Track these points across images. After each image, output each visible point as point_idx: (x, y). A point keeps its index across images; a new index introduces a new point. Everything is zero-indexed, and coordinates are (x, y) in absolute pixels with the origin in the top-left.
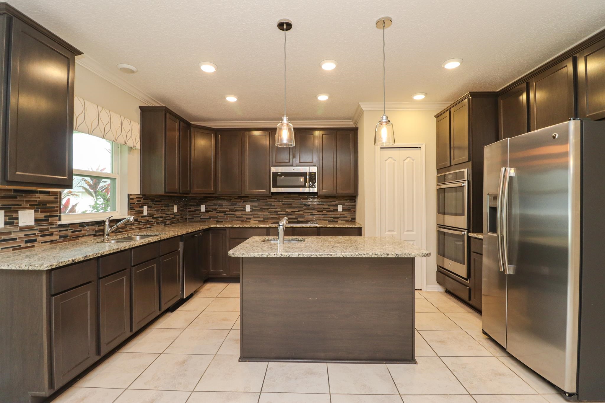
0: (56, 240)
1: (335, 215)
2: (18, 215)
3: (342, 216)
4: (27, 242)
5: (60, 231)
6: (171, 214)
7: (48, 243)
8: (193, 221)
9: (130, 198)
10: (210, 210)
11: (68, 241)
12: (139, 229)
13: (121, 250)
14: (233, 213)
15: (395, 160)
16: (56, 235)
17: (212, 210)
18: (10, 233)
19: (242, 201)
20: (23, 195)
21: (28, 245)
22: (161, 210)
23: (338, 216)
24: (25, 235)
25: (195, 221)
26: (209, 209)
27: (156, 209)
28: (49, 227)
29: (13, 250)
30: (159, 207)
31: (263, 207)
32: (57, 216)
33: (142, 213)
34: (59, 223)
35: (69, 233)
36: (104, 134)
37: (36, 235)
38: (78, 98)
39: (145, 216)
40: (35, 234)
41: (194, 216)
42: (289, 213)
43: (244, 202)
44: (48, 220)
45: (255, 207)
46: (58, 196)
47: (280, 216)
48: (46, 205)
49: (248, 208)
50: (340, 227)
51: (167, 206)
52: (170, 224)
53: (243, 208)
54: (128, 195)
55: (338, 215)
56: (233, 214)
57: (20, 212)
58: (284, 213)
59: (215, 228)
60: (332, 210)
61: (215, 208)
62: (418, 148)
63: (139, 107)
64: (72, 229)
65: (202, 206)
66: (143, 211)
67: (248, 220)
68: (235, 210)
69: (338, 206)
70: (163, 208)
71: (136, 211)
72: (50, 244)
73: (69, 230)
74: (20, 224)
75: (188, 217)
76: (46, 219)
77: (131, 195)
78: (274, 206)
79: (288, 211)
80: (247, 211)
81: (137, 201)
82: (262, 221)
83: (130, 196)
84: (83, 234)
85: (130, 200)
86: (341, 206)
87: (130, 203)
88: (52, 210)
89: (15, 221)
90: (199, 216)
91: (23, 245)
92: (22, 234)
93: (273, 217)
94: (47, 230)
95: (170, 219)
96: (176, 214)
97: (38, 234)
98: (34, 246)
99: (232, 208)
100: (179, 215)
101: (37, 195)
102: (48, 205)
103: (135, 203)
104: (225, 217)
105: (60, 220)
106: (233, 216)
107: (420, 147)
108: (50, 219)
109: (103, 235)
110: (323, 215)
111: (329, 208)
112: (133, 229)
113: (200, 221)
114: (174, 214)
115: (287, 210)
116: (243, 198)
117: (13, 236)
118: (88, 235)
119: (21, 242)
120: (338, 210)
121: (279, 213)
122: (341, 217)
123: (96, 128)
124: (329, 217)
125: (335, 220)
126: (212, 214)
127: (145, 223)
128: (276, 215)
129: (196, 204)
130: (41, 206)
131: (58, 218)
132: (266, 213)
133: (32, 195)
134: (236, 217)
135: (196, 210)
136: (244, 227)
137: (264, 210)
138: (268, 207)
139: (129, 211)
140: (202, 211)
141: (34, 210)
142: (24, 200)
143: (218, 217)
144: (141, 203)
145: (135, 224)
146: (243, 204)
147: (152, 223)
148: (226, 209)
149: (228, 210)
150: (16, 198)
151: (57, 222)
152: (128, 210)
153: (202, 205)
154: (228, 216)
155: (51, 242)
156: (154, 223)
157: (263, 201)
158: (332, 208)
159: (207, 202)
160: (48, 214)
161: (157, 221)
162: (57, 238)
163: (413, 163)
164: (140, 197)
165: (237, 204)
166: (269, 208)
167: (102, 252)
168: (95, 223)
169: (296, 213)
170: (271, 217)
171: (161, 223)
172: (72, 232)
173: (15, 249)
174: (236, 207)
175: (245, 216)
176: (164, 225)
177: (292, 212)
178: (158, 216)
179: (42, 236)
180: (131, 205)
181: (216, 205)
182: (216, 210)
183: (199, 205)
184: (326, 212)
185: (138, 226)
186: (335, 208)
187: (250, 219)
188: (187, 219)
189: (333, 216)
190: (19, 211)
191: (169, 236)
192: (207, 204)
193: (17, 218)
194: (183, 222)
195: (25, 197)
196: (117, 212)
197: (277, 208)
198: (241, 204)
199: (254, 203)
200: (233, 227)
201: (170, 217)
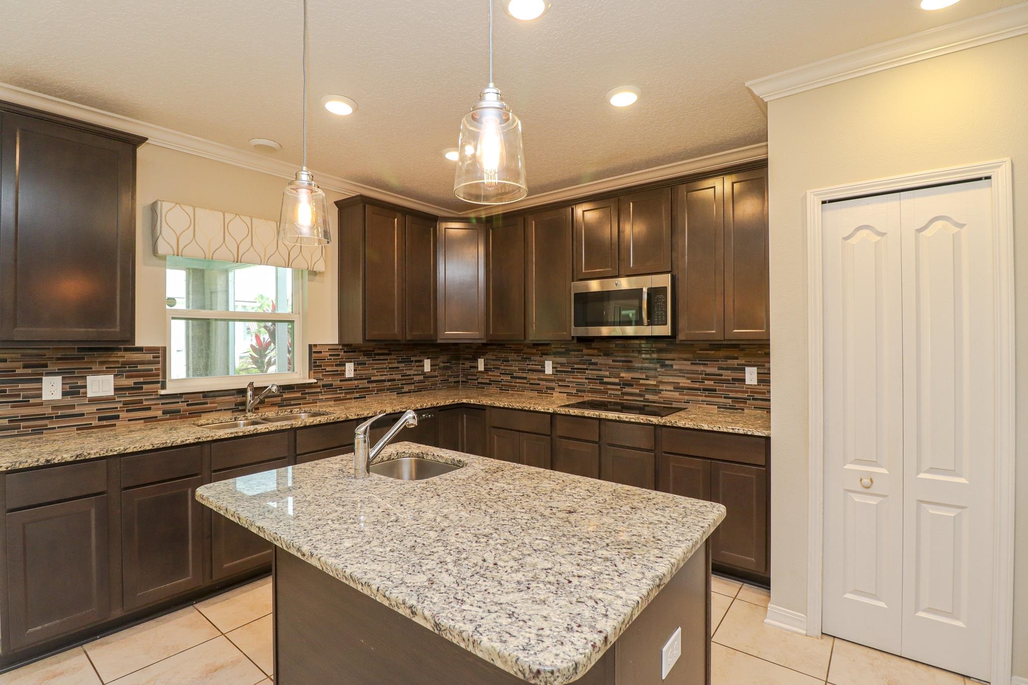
0: (157, 417)
1: (736, 392)
2: (86, 382)
3: (756, 396)
4: (100, 419)
5: (162, 404)
6: (414, 375)
7: (142, 421)
8: (468, 386)
9: (313, 350)
10: (491, 369)
11: (179, 419)
12: (335, 401)
13: (173, 445)
14: (524, 375)
15: (882, 234)
16: (159, 409)
17: (494, 368)
18: (73, 407)
19: (540, 352)
20: (94, 355)
21: (105, 423)
22: (390, 368)
23: (746, 396)
24: (97, 410)
25: (470, 386)
26: (488, 366)
27: (376, 366)
28: (144, 398)
29: (78, 429)
30: (385, 364)
31: (576, 366)
32: (158, 382)
33: (344, 374)
34: (163, 392)
35: (182, 406)
36: (238, 255)
37: (119, 409)
38: (182, 206)
39: (350, 379)
40: (117, 408)
41: (469, 377)
42: (626, 380)
43: (543, 354)
44: (141, 388)
45: (562, 365)
46: (159, 353)
47: (609, 386)
48: (137, 367)
49: (549, 368)
50: (711, 429)
51: (407, 361)
52: (413, 392)
53: (540, 367)
54: (310, 346)
55: (747, 392)
56: (525, 378)
57: (90, 379)
58: (617, 380)
59: (468, 404)
60: (729, 380)
61: (497, 365)
62: (980, 179)
63: (335, 202)
64: (188, 401)
65: (479, 360)
66: (345, 371)
67: (549, 391)
68: (528, 370)
69: (744, 370)
70: (396, 365)
71: (326, 372)
72: (145, 422)
73: (182, 402)
74: (90, 394)
75: (461, 379)
76: (137, 387)
77: (315, 345)
78: (595, 364)
79: (623, 377)
80: (546, 373)
81: (330, 355)
82: (574, 396)
83: (313, 348)
84: (210, 408)
85: (314, 355)
86: (755, 369)
87: (314, 360)
88: (147, 374)
89: (82, 390)
90: (475, 378)
91: (95, 423)
92: (93, 408)
93: (594, 387)
94: (141, 402)
95: (414, 383)
96: (427, 375)
97: (120, 407)
98: (115, 424)
99: (524, 365)
100: (437, 377)
101: (120, 354)
102: (140, 367)
103: (325, 359)
104: (512, 382)
105: (164, 387)
106: (525, 381)
107: (988, 178)
108: (144, 386)
109: (244, 410)
110: (705, 390)
111: (721, 375)
112: (321, 400)
113: (477, 388)
114: (424, 373)
115: (622, 375)
116: (540, 348)
117: (77, 410)
118: (221, 410)
119: (93, 418)
120: (744, 380)
121: (606, 380)
122: (754, 399)
123: (219, 248)
124: (721, 397)
125: (737, 405)
126: (494, 375)
127: (350, 391)
128: (601, 383)
129: (471, 356)
130: (127, 369)
131: (159, 385)
132: (581, 378)
133: (112, 354)
134: (530, 384)
135: (471, 367)
136: (511, 407)
137: (577, 372)
138: (585, 367)
139: (312, 372)
140: (479, 369)
141: (114, 375)
142: (96, 362)
143: (501, 382)
144: (339, 359)
145: (325, 392)
146: (541, 358)
147: (366, 390)
148: (513, 368)
149: (517, 368)
150: (83, 358)
151: (159, 391)
152: (310, 369)
153: (480, 358)
154: (518, 381)
155: (147, 419)
156: (374, 391)
157: (576, 353)
158: (728, 375)
159: (487, 353)
160: (141, 380)
161: (378, 387)
162: (160, 413)
163: (956, 238)
164: (338, 349)
165: (531, 358)
166: (587, 369)
167: (122, 448)
168: (235, 392)
169: (641, 382)
170: (591, 387)
171: (390, 390)
172: (188, 405)
173: (80, 428)
174: (530, 365)
175: (544, 383)
176: (397, 394)
177: (632, 378)
178: (383, 378)
179: (128, 411)
180: (316, 362)
181: (500, 360)
182: (499, 368)
183: (475, 359)
184: (712, 383)
185: (335, 396)
186: (737, 375)
187: (553, 389)
188: (459, 382)
189: (731, 395)
190: (87, 377)
191: (320, 421)
192: (487, 356)
193: (85, 387)
194: (447, 388)
195: (99, 357)
196: (297, 373)
197: (601, 370)
198: (538, 358)
199: (559, 357)
200: (494, 405)
201: (413, 379)
